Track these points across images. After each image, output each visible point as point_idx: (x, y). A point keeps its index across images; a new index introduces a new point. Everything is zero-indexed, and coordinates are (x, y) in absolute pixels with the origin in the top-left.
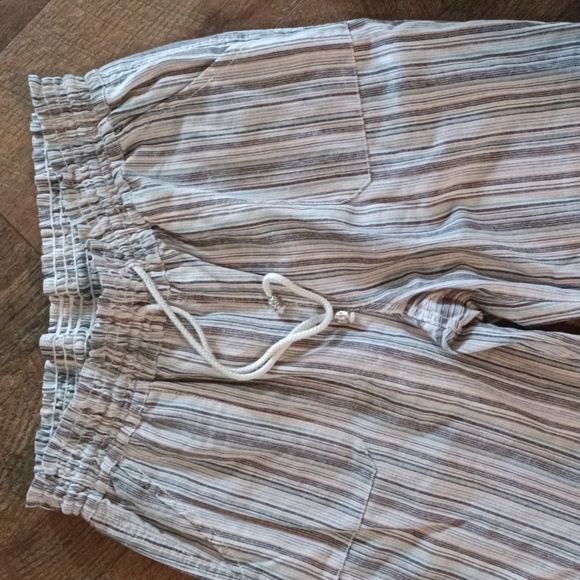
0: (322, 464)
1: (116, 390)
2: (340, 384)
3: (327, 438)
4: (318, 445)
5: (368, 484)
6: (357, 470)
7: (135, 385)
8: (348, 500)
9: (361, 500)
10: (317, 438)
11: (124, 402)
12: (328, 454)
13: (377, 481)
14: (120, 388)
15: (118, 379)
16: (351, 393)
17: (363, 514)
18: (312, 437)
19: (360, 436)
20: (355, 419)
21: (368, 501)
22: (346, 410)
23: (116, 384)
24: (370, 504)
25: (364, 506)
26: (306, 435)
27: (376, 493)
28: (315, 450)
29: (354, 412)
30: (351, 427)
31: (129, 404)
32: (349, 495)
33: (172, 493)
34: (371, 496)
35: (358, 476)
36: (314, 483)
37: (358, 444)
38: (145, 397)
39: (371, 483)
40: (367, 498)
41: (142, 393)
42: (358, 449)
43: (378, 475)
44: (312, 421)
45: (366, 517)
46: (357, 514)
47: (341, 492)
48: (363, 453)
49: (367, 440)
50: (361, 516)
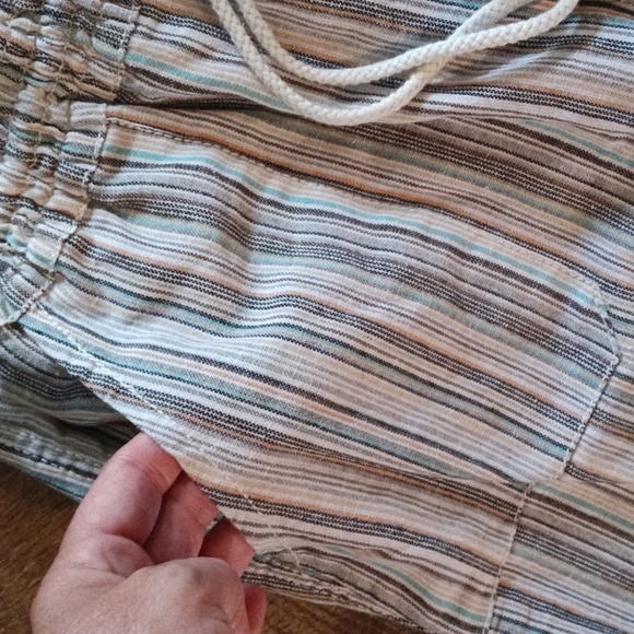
0: (498, 330)
1: (19, 124)
2: (569, 148)
3: (520, 272)
4: (498, 285)
5: (594, 386)
6: (573, 352)
7: (69, 115)
8: (539, 418)
9: (572, 421)
10: (498, 268)
11: (41, 156)
12: (514, 307)
13: (615, 382)
14: (29, 119)
15: (23, 95)
16: (589, 171)
17: (572, 451)
18: (487, 264)
19: (594, 276)
20: (586, 234)
21: (586, 425)
22: (570, 212)
23: (20, 108)
24: (590, 430)
25: (578, 435)
26: (474, 259)
27: (608, 409)
28: (489, 296)
29: (587, 218)
30: (575, 254)
31: (55, 162)
32: (543, 406)
33: (149, 393)
34: (595, 413)
35: (572, 366)
36: (475, 374)
37: (586, 292)
38: (97, 142)
39: (601, 385)
40: (585, 418)
41: (87, 132)
42: (585, 305)
43: (621, 369)
44: (491, 229)
45: (577, 458)
46: (557, 450)
47: (529, 398)
48: (597, 316)
49: (608, 286)
50: (566, 455)
